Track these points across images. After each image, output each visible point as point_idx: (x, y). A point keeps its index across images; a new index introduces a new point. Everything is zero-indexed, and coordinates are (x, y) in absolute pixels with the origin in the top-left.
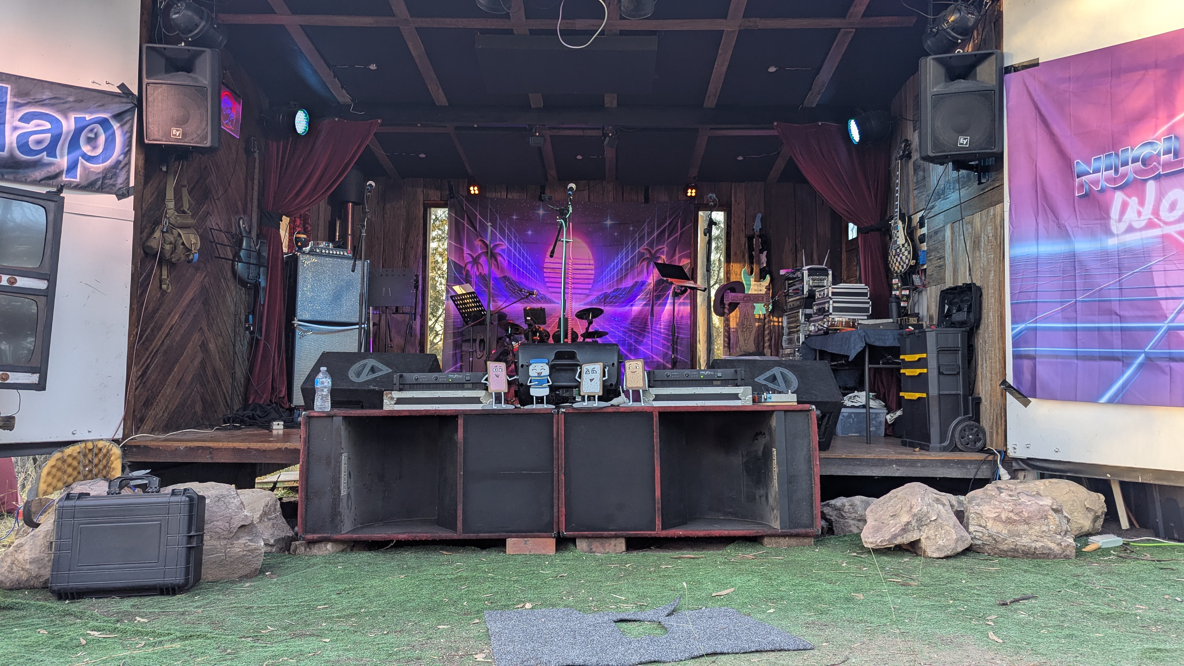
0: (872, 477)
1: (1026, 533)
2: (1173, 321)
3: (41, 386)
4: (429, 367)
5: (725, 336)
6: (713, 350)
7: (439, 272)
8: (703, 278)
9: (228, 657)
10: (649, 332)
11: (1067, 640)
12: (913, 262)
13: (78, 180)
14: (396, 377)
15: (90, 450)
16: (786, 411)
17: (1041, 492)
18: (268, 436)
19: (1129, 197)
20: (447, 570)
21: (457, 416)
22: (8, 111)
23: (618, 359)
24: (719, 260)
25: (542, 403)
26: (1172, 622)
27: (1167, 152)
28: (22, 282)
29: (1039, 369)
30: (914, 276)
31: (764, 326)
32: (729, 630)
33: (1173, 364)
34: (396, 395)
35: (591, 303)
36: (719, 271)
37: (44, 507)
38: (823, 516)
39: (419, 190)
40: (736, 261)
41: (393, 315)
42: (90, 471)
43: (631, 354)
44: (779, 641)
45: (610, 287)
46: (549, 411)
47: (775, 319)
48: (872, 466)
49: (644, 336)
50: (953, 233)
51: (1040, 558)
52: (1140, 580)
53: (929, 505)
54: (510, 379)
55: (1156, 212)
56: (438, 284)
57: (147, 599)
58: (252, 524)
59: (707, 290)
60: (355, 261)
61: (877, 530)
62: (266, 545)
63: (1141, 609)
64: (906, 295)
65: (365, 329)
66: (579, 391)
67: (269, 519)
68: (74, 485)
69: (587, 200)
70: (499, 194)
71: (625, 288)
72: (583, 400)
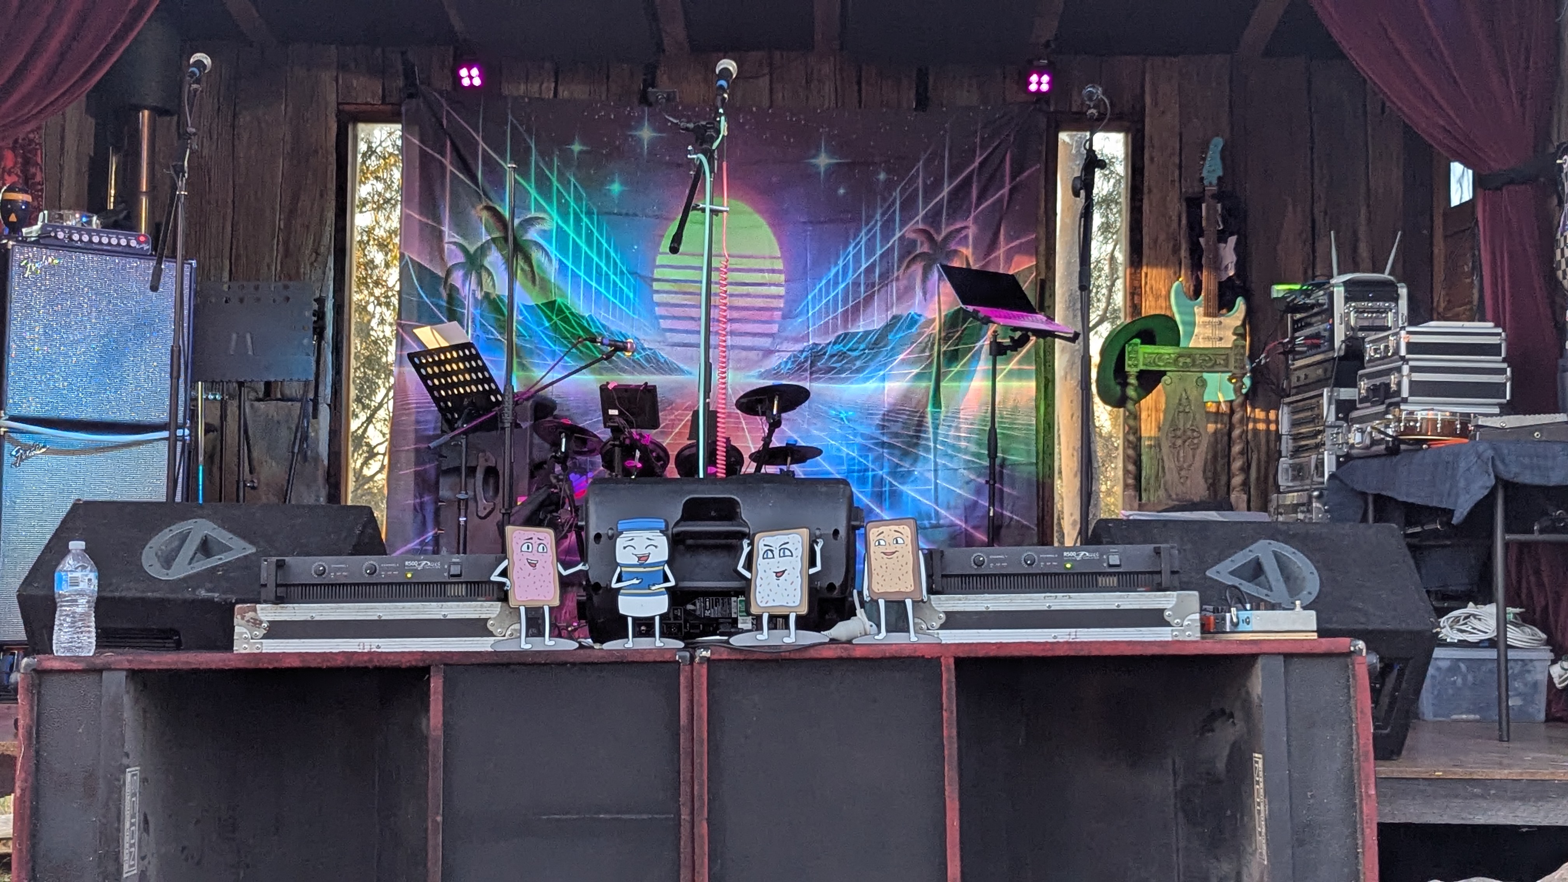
0: (1513, 830)
4: (354, 541)
5: (1127, 457)
6: (1098, 493)
7: (377, 292)
8: (1070, 306)
10: (927, 449)
14: (267, 567)
16: (1288, 657)
21: (426, 670)
23: (849, 519)
24: (1112, 258)
25: (650, 633)
31: (1229, 434)
34: (267, 613)
35: (776, 372)
36: (1110, 289)
39: (327, 77)
40: (1156, 263)
41: (256, 404)
43: (880, 505)
45: (825, 330)
46: (667, 657)
47: (1259, 414)
48: (1514, 799)
49: (916, 459)
54: (565, 573)
56: (374, 323)
60: (159, 263)
65: (184, 441)
69: (766, 103)
70: (536, 87)
71: (867, 333)
72: (758, 627)
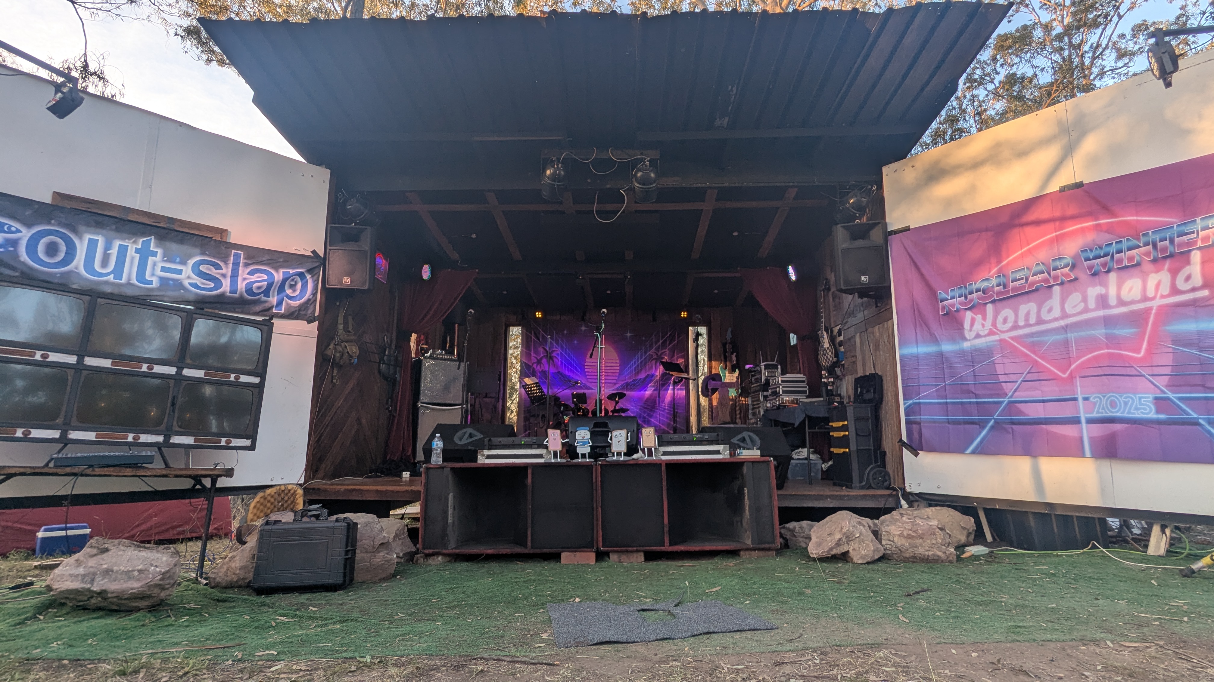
0: (813, 508)
1: (921, 545)
2: (1011, 397)
3: (252, 448)
4: (508, 434)
5: (709, 411)
6: (702, 421)
7: (515, 370)
8: (693, 372)
9: (372, 635)
10: (657, 409)
11: (955, 620)
12: (835, 360)
13: (283, 312)
14: (486, 440)
15: (283, 491)
16: (753, 462)
17: (930, 516)
18: (399, 483)
19: (976, 314)
20: (520, 575)
21: (527, 467)
22: (240, 268)
23: (637, 427)
24: (704, 359)
25: (585, 458)
26: (1027, 607)
27: (999, 285)
28: (244, 379)
29: (924, 431)
30: (836, 369)
31: (736, 404)
32: (719, 616)
33: (1014, 427)
34: (486, 452)
35: (617, 389)
36: (704, 367)
37: (250, 530)
38: (781, 535)
39: (503, 315)
40: (715, 360)
41: (484, 399)
42: (282, 505)
43: (645, 424)
44: (753, 623)
45: (630, 378)
46: (590, 464)
47: (743, 399)
48: (813, 500)
49: (654, 412)
50: (860, 338)
51: (931, 562)
52: (1002, 577)
53: (854, 526)
54: (563, 442)
55: (994, 324)
56: (513, 378)
57: (317, 594)
58: (388, 542)
59: (696, 379)
60: (460, 363)
61: (819, 544)
62: (397, 557)
63: (1005, 598)
64: (831, 382)
65: (465, 409)
66: (611, 450)
67: (399, 539)
68: (271, 515)
69: (614, 320)
70: (556, 317)
71: (640, 379)
72: (613, 456)
